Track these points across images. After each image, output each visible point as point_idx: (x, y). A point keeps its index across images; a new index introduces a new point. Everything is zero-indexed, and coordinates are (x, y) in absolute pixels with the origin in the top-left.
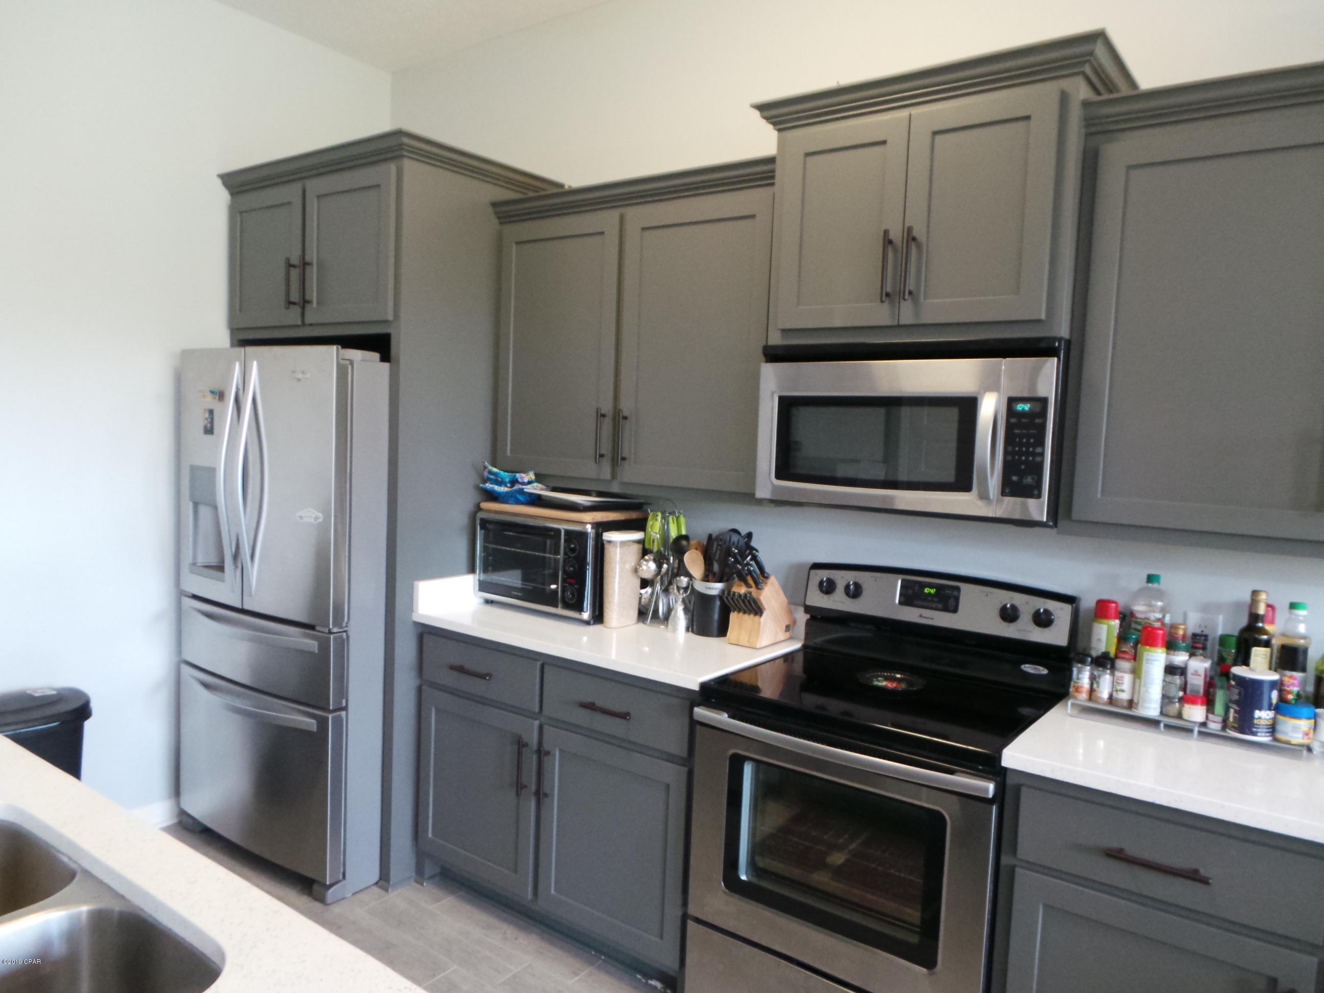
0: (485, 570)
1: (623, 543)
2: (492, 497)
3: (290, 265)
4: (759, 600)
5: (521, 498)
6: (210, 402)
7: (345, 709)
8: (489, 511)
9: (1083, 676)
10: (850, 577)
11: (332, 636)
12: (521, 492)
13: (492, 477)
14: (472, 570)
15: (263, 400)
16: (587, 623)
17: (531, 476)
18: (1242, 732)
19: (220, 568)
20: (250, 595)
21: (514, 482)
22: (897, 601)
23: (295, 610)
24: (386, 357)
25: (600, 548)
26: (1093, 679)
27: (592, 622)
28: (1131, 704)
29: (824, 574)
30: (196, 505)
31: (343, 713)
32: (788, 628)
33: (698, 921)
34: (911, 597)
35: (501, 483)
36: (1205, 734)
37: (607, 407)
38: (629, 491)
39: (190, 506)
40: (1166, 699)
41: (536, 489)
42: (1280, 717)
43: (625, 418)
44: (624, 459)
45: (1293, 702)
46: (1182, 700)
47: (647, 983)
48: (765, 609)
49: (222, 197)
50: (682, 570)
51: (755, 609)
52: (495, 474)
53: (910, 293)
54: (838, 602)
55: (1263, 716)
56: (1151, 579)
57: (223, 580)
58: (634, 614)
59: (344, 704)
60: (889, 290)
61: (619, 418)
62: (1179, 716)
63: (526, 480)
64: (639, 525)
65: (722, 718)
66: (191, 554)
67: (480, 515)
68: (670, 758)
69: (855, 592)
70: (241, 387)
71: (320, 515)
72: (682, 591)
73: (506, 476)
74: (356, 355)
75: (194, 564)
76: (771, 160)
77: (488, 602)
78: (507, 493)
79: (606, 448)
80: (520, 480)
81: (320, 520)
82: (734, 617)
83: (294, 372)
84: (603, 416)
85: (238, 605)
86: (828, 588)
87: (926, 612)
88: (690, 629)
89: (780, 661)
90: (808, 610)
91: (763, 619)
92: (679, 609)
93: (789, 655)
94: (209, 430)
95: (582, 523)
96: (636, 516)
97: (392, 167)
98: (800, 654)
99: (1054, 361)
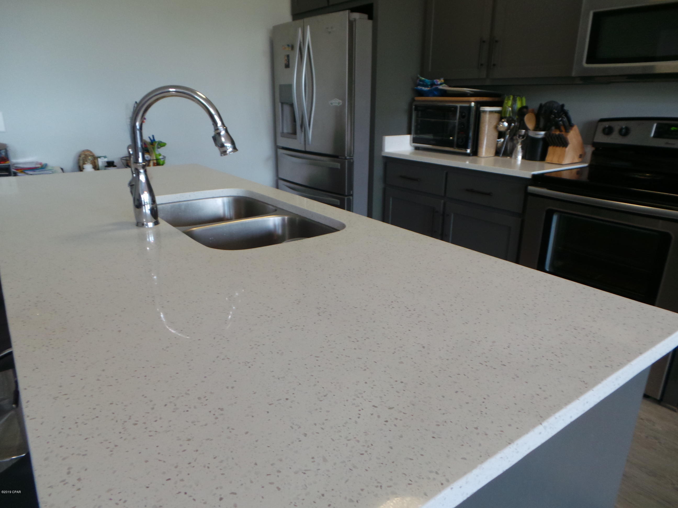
0: (416, 133)
1: (491, 112)
2: (421, 93)
4: (567, 138)
5: (436, 93)
6: (288, 51)
7: (352, 195)
8: (419, 101)
10: (623, 124)
11: (346, 161)
12: (437, 89)
13: (421, 83)
14: (410, 133)
15: (312, 46)
16: (468, 155)
17: (442, 80)
19: (294, 133)
20: (309, 144)
21: (433, 84)
22: (652, 135)
24: (370, 18)
25: (478, 115)
27: (471, 154)
29: (607, 124)
30: (282, 103)
31: (351, 197)
32: (581, 156)
34: (661, 133)
35: (426, 86)
37: (486, 36)
39: (280, 104)
41: (444, 87)
43: (497, 41)
44: (494, 65)
48: (569, 143)
50: (522, 126)
51: (564, 144)
52: (423, 81)
54: (615, 139)
57: (296, 139)
58: (494, 151)
59: (351, 193)
61: (493, 42)
63: (439, 83)
64: (500, 103)
65: (543, 190)
66: (281, 129)
67: (415, 103)
68: (513, 214)
69: (625, 132)
70: (302, 41)
71: (341, 101)
72: (521, 138)
73: (428, 81)
74: (358, 16)
75: (283, 132)
77: (417, 149)
78: (429, 90)
79: (484, 60)
80: (436, 83)
81: (341, 104)
82: (551, 149)
83: (327, 28)
84: (484, 42)
85: (303, 149)
86: (608, 131)
87: (670, 141)
88: (523, 158)
89: (575, 171)
90: (594, 144)
91: (567, 149)
92: (519, 147)
93: (579, 170)
94: (287, 66)
95: (470, 102)
96: (496, 99)
98: (587, 169)
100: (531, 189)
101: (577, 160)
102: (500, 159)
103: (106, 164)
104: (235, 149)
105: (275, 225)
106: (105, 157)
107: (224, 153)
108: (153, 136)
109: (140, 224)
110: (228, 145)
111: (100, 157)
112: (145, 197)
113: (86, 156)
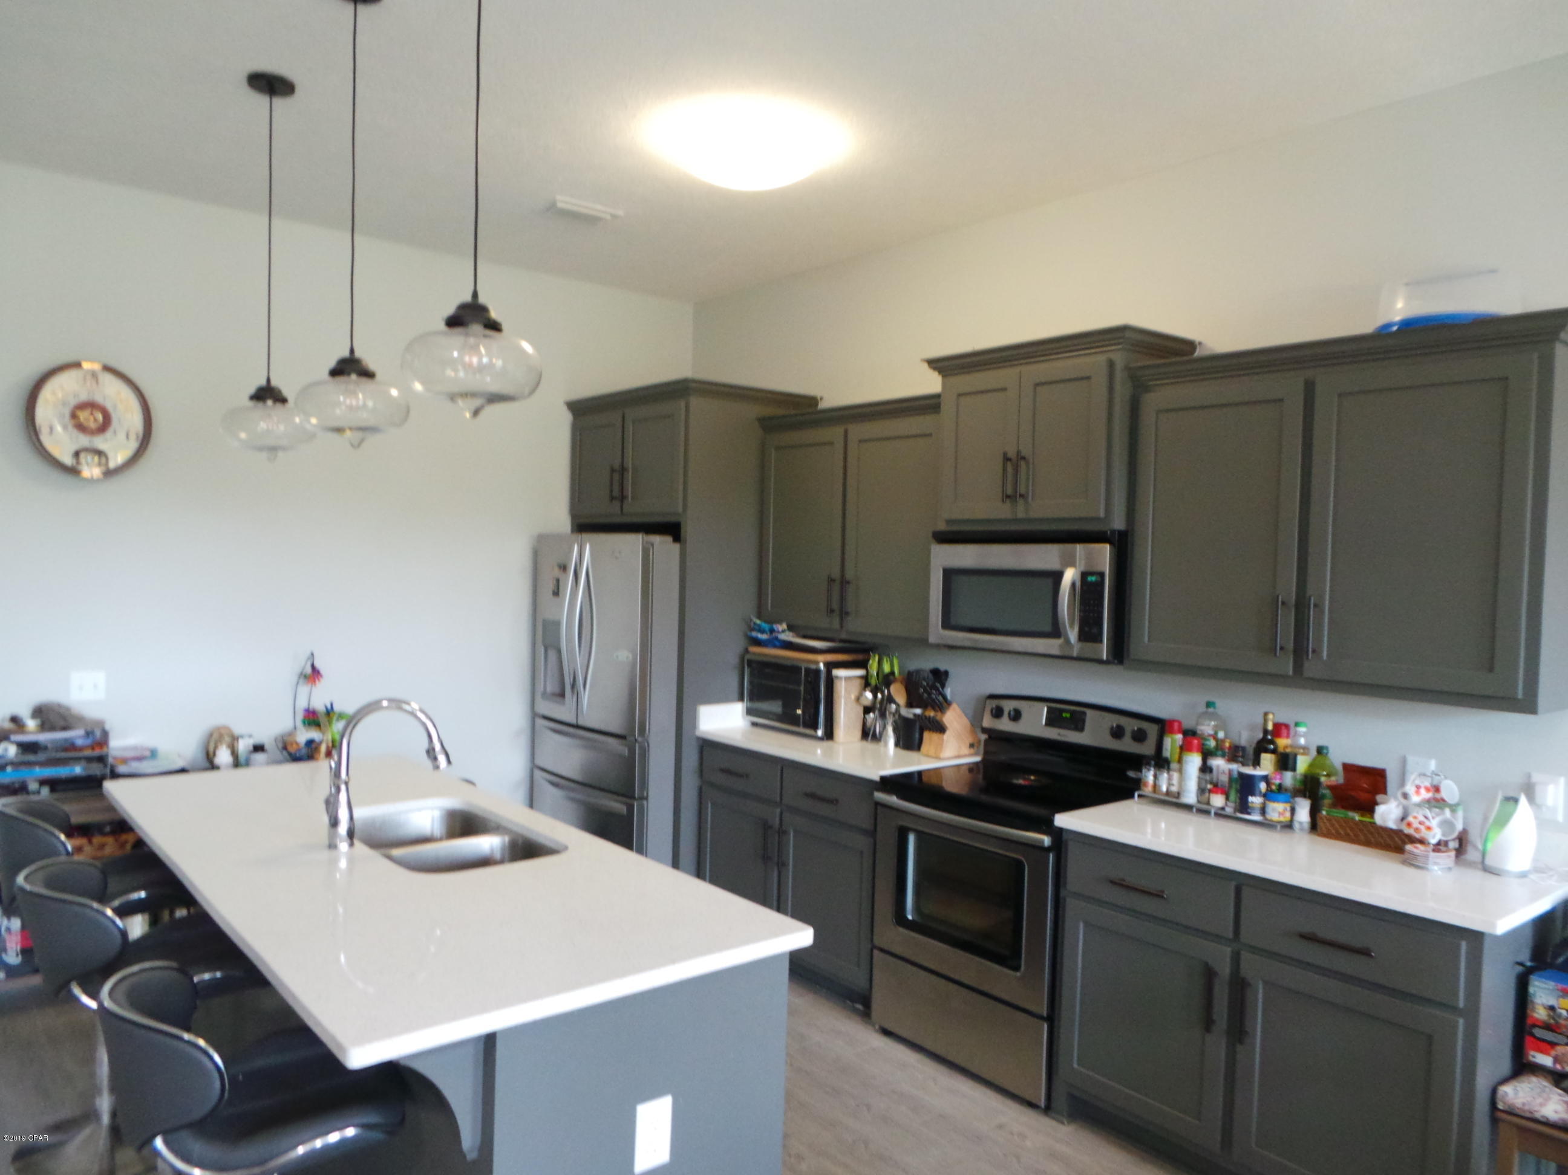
0: (752, 699)
1: (847, 679)
2: (757, 642)
3: (613, 471)
4: (942, 722)
5: (777, 643)
6: (557, 572)
7: (647, 798)
8: (754, 654)
9: (1149, 776)
10: (1013, 705)
11: (637, 744)
12: (777, 638)
13: (756, 627)
14: (741, 699)
15: (593, 570)
16: (821, 739)
17: (784, 626)
18: (1242, 812)
19: (562, 695)
20: (583, 715)
21: (772, 631)
22: (1044, 722)
23: (614, 725)
24: (677, 538)
25: (830, 681)
26: (1155, 776)
27: (825, 738)
28: (1178, 795)
29: (994, 703)
30: (546, 648)
31: (645, 802)
32: (972, 746)
33: (882, 950)
34: (1054, 719)
35: (762, 631)
36: (1220, 814)
37: (836, 573)
38: (854, 638)
39: (542, 650)
40: (1201, 791)
41: (789, 637)
42: (1267, 802)
43: (848, 582)
44: (847, 613)
45: (1277, 791)
46: (1210, 791)
47: (854, 1007)
48: (947, 727)
49: (566, 418)
50: (890, 699)
51: (941, 729)
52: (759, 626)
53: (1021, 496)
54: (1005, 725)
55: (1255, 800)
56: (1209, 704)
57: (564, 704)
58: (858, 733)
59: (645, 794)
60: (1009, 491)
61: (844, 582)
62: (1208, 803)
63: (780, 630)
64: (863, 664)
65: (893, 800)
66: (542, 686)
67: (747, 657)
68: (864, 832)
69: (1016, 716)
70: (578, 561)
71: (630, 655)
72: (892, 716)
73: (765, 626)
74: (657, 539)
75: (545, 692)
76: (937, 396)
77: (754, 724)
78: (766, 639)
79: (835, 606)
80: (776, 629)
81: (630, 659)
82: (927, 735)
83: (614, 552)
84: (833, 580)
85: (574, 721)
86: (998, 713)
87: (1063, 732)
88: (897, 745)
89: (964, 770)
90: (984, 730)
91: (946, 736)
92: (890, 730)
93: (971, 766)
94: (556, 593)
95: (817, 663)
96: (860, 657)
97: (683, 404)
98: (981, 766)
99: (1107, 546)
100: (880, 796)
101: (966, 750)
102: (869, 745)
103: (251, 748)
104: (449, 762)
105: (492, 850)
106: (250, 736)
107: (437, 767)
108: (332, 705)
109: (332, 846)
110: (442, 759)
111: (242, 737)
112: (343, 814)
113: (221, 736)
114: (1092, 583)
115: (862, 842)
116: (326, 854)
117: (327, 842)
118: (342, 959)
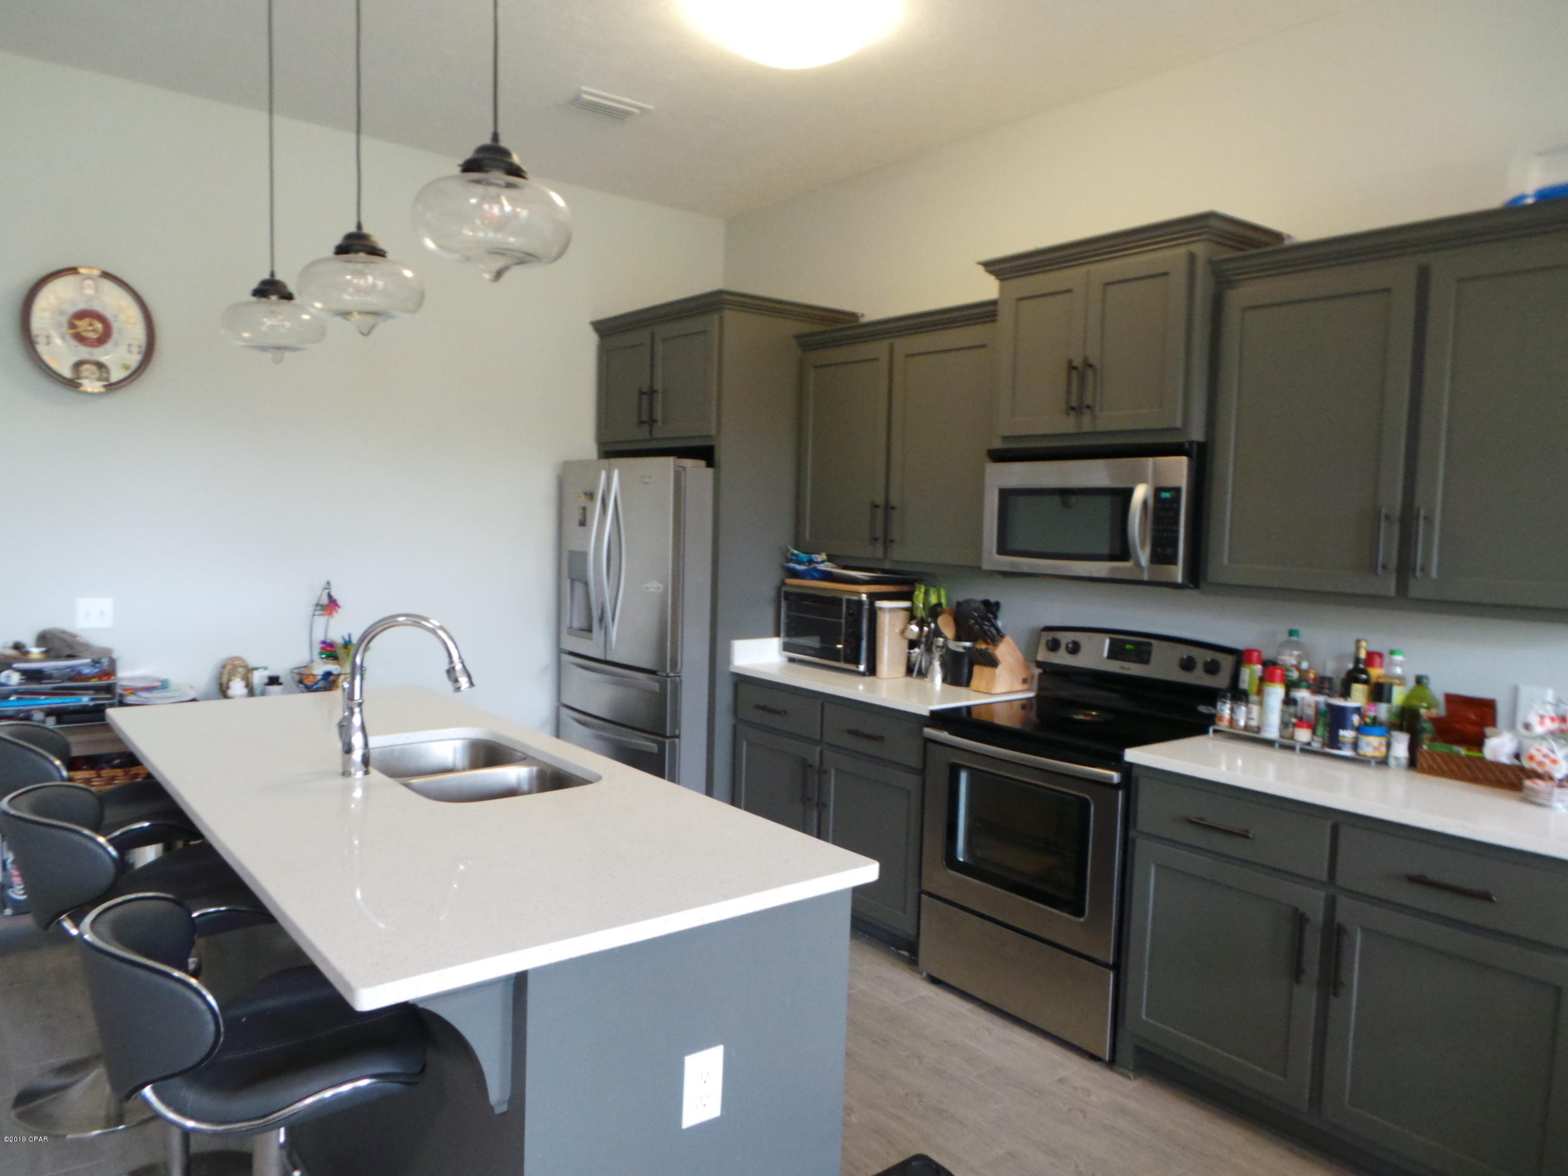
0: (788, 634)
1: (892, 610)
2: (795, 574)
3: (642, 393)
4: (994, 654)
5: (816, 574)
6: (583, 501)
7: (678, 737)
8: (791, 586)
9: (1225, 709)
10: (1071, 637)
11: (669, 679)
12: (815, 570)
13: (794, 558)
14: (778, 635)
15: (621, 499)
16: (863, 674)
17: (823, 557)
18: (1332, 747)
19: (589, 630)
20: (611, 650)
21: (811, 562)
22: (1105, 654)
23: (645, 660)
24: (710, 464)
25: (873, 614)
26: (1232, 710)
27: (867, 674)
28: (1259, 729)
29: (1050, 635)
30: (573, 581)
31: (677, 740)
32: (1025, 681)
33: (930, 895)
34: (1116, 652)
35: (800, 563)
36: (1307, 750)
37: (880, 500)
38: (898, 567)
39: (568, 583)
40: (1284, 724)
41: (827, 567)
42: (1360, 736)
43: (893, 508)
44: (892, 541)
45: (1371, 724)
46: (1295, 725)
47: (898, 953)
48: (1000, 662)
49: (591, 341)
50: (938, 633)
51: (993, 663)
52: (796, 555)
53: (1088, 407)
54: (1062, 658)
55: (1347, 734)
56: (1291, 633)
57: (590, 639)
58: (903, 669)
59: (677, 733)
60: (1073, 404)
61: (888, 508)
62: (1292, 738)
63: (820, 560)
64: (907, 596)
65: (944, 735)
66: (568, 622)
67: (784, 589)
68: (911, 770)
69: (1075, 648)
70: (606, 489)
71: (661, 586)
72: (938, 650)
73: (804, 557)
74: (688, 463)
75: (571, 627)
76: (994, 303)
77: (792, 660)
78: (805, 570)
79: (879, 532)
80: (815, 560)
81: (661, 590)
82: (977, 669)
83: (644, 477)
84: (877, 506)
85: (602, 657)
86: (1054, 646)
87: (1126, 664)
88: (944, 680)
89: (1017, 705)
90: (1039, 664)
91: (999, 670)
92: (937, 665)
93: (1024, 702)
94: (583, 523)
95: (859, 593)
96: (905, 588)
97: (716, 317)
98: (1034, 702)
99: (1184, 460)
100: (929, 731)
101: (1019, 686)
102: (914, 681)
103: (266, 681)
104: (472, 684)
106: (266, 668)
107: (458, 689)
108: (350, 636)
109: (346, 773)
110: (463, 681)
111: (256, 669)
112: (357, 740)
113: (235, 667)
114: (1166, 500)
115: (911, 781)
116: (341, 781)
117: (340, 770)
118: (358, 894)
